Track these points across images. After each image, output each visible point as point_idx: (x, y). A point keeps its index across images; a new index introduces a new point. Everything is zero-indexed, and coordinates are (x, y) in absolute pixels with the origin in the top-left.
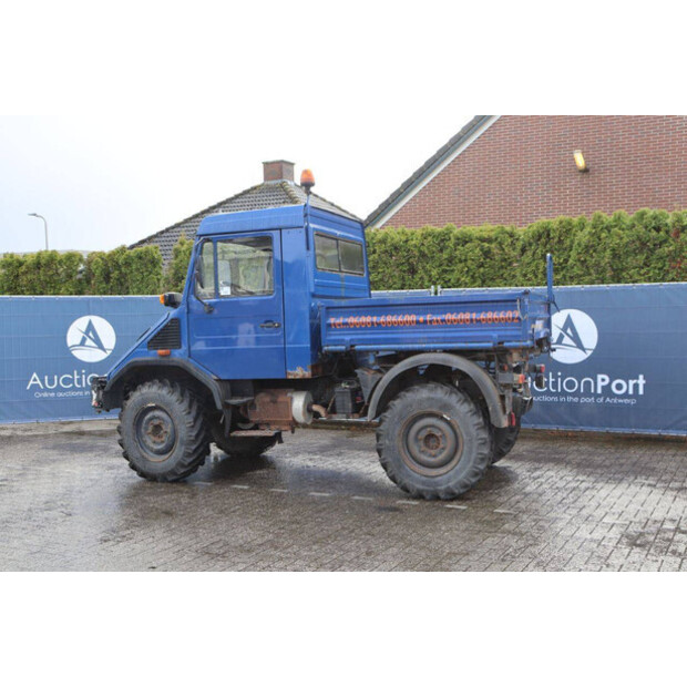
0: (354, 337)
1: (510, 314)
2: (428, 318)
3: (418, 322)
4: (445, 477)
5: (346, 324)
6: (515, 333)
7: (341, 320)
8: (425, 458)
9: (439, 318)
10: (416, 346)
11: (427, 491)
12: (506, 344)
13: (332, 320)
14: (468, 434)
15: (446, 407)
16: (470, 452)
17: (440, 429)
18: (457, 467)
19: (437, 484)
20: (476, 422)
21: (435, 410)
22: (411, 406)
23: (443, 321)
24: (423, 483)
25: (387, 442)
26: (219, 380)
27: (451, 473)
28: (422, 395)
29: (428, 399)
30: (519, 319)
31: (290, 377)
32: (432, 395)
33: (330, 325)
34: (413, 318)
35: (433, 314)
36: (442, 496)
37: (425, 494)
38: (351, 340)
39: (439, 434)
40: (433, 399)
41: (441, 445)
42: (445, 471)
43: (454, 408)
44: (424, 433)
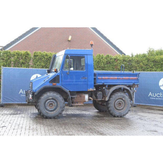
0: (104, 81)
1: (135, 78)
2: (120, 77)
3: (118, 78)
5: (102, 78)
6: (137, 81)
7: (101, 77)
8: (118, 108)
9: (122, 78)
10: (118, 84)
11: (119, 115)
12: (135, 84)
13: (99, 77)
14: (128, 102)
15: (124, 97)
16: (128, 106)
17: (122, 102)
19: (122, 114)
21: (121, 97)
22: (117, 97)
23: (123, 78)
24: (119, 114)
26: (70, 91)
28: (119, 94)
29: (120, 95)
30: (137, 79)
31: (89, 91)
32: (121, 94)
33: (98, 78)
34: (116, 77)
35: (121, 77)
36: (122, 116)
37: (119, 116)
38: (104, 82)
40: (121, 95)
41: (122, 105)
42: (123, 111)
43: (125, 97)
44: (118, 103)
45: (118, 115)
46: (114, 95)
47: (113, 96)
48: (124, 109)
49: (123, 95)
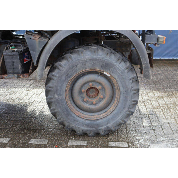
4: (105, 119)
8: (87, 106)
11: (91, 131)
14: (124, 86)
15: (107, 66)
17: (100, 83)
18: (115, 112)
19: (98, 125)
20: (131, 77)
21: (97, 68)
24: (87, 125)
25: (56, 96)
27: (110, 117)
29: (92, 60)
32: (95, 57)
36: (102, 133)
37: (88, 132)
39: (99, 87)
40: (96, 59)
41: (101, 96)
42: (104, 115)
43: (113, 66)
44: (87, 87)
45: (85, 128)
46: (66, 59)
47: (63, 63)
48: (111, 108)
49: (101, 61)
